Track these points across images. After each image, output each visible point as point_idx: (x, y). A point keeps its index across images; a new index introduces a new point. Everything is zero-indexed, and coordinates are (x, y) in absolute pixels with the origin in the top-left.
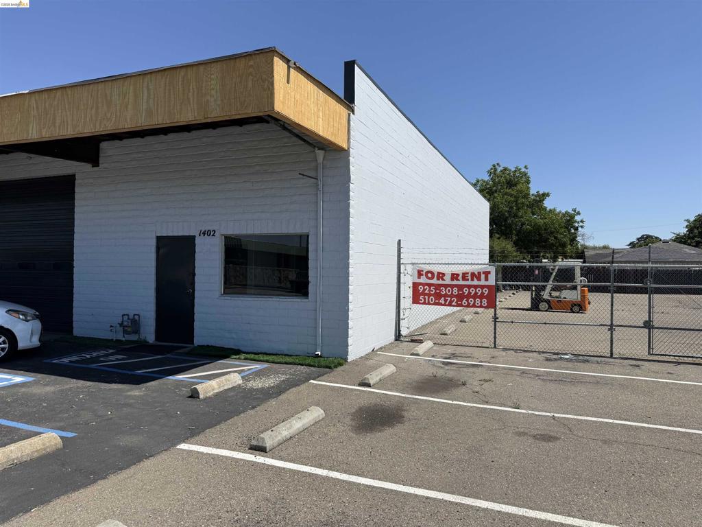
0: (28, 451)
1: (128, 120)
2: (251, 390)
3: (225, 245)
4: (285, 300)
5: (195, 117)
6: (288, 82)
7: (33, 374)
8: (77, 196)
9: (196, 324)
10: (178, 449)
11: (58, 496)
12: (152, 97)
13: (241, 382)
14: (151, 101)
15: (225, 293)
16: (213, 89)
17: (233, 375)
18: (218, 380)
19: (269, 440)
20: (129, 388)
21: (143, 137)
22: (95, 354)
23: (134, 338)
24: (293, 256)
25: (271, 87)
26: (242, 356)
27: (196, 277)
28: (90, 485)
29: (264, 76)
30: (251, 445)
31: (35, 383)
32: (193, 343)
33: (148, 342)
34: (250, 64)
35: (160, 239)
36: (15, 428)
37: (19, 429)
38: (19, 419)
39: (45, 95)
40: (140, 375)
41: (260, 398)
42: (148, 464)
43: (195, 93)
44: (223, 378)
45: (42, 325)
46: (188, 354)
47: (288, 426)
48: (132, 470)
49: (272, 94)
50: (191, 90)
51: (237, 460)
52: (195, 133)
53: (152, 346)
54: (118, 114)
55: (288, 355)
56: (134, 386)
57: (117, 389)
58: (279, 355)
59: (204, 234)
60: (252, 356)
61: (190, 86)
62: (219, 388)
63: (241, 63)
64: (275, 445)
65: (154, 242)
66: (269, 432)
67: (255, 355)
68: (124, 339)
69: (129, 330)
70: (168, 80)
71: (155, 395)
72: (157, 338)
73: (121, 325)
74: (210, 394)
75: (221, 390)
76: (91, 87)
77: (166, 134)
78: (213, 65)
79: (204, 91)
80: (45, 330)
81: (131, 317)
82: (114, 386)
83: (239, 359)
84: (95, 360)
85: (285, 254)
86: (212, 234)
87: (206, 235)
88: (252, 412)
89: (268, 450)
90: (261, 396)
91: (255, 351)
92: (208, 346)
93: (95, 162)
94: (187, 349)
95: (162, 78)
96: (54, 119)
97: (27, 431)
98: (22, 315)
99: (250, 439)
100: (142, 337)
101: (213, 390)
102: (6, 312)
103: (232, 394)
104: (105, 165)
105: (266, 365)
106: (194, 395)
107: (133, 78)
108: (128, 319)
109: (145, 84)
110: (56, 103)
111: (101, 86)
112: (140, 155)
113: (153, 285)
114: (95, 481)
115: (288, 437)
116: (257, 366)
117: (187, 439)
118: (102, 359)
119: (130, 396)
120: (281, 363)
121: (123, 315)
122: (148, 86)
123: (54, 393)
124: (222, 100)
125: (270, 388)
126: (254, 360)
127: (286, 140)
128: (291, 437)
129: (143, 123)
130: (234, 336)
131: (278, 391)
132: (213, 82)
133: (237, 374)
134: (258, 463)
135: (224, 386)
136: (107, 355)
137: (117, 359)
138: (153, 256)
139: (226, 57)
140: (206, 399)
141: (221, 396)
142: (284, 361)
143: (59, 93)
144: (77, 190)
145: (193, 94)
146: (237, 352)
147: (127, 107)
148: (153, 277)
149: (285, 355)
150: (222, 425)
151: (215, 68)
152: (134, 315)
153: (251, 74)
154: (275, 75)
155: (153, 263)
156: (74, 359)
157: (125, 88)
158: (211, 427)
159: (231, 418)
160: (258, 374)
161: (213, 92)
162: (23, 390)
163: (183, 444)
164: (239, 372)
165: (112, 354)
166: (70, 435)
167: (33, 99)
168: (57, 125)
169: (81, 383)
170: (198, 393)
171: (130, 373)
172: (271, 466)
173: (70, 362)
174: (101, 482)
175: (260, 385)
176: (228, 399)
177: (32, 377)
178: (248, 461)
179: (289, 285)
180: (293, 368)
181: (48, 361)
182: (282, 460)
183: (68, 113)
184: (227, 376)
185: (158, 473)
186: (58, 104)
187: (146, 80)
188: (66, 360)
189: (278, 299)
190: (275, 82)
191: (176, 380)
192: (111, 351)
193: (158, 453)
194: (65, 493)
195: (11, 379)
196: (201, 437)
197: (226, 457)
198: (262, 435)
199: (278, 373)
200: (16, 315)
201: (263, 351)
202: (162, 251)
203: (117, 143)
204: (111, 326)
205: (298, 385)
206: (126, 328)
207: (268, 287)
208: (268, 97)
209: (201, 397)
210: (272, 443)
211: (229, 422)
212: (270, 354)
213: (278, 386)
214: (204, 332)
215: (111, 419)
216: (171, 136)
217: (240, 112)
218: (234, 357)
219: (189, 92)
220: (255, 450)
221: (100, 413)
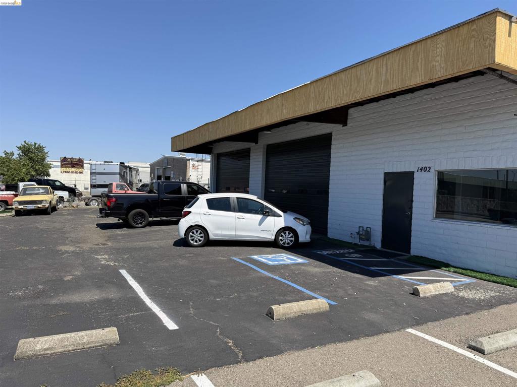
0: (311, 308)
1: (371, 91)
2: (463, 299)
3: (438, 179)
4: (493, 227)
5: (422, 80)
6: (509, 36)
7: (307, 259)
8: (333, 147)
9: (413, 239)
10: (407, 332)
11: (330, 342)
12: (389, 70)
13: (453, 290)
14: (388, 74)
15: (437, 217)
16: (438, 56)
17: (446, 283)
18: (434, 285)
19: (487, 344)
20: (365, 278)
21: (377, 102)
22: (342, 251)
23: (366, 243)
24: (499, 188)
25: (492, 44)
26: (452, 269)
27: (413, 203)
28: (349, 341)
29: (486, 36)
30: (469, 345)
31: (309, 264)
32: (410, 253)
33: (376, 248)
34: (472, 28)
35: (387, 175)
36: (301, 291)
37: (303, 292)
38: (303, 285)
39: (320, 83)
40: (372, 271)
41: (471, 307)
42: (385, 336)
43: (423, 62)
44: (438, 284)
45: (312, 229)
46: (406, 261)
47: (504, 337)
48: (375, 338)
49: (494, 49)
50: (420, 60)
51: (458, 354)
52: (417, 93)
53: (379, 251)
54: (365, 87)
55: (495, 275)
56: (370, 278)
57: (359, 278)
58: (486, 273)
59: (421, 170)
60: (461, 271)
61: (419, 57)
62: (436, 291)
63: (465, 29)
64: (493, 350)
65: (382, 176)
66: (487, 338)
67: (463, 270)
68: (360, 244)
69: (363, 237)
70: (401, 56)
71: (385, 287)
72: (383, 245)
73: (358, 233)
74: (428, 295)
75: (437, 293)
76: (347, 72)
77: (394, 97)
78: (438, 37)
79: (430, 59)
80: (314, 232)
81: (365, 229)
82: (356, 275)
83: (448, 271)
84: (343, 255)
85: (490, 187)
86: (428, 169)
87: (423, 171)
88: (466, 317)
89: (486, 353)
90: (473, 306)
91: (463, 267)
92: (422, 257)
93: (345, 123)
94: (404, 257)
95: (397, 56)
96: (324, 97)
97: (308, 294)
98: (302, 221)
99: (467, 339)
100: (372, 244)
101: (431, 292)
102: (294, 219)
103: (446, 298)
104: (351, 124)
105: (474, 280)
106: (415, 293)
107: (376, 60)
108: (363, 230)
109: (385, 62)
110: (325, 86)
111: (353, 70)
112: (375, 115)
113: (381, 207)
114: (351, 339)
115: (505, 347)
116: (466, 280)
117: (413, 326)
118: (346, 255)
119: (368, 284)
120: (489, 281)
121: (360, 227)
122: (386, 64)
123: (320, 272)
124: (446, 63)
125: (480, 301)
126: (463, 274)
127: (500, 87)
128: (508, 348)
129: (382, 90)
130: (444, 252)
131: (489, 304)
132: (438, 50)
133: (449, 283)
134: (478, 362)
135: (439, 291)
136: (349, 253)
137: (356, 256)
138: (381, 186)
139: (451, 27)
140: (424, 298)
141: (438, 299)
142: (491, 280)
143: (327, 80)
144: (333, 142)
145: (421, 63)
146: (447, 265)
147: (371, 81)
148: (381, 202)
149: (492, 275)
150: (441, 322)
151: (441, 40)
152: (367, 228)
153: (473, 36)
154: (497, 32)
155: (381, 192)
156: (329, 252)
157: (370, 68)
158: (432, 322)
159: (448, 318)
160: (468, 286)
161: (438, 58)
162: (303, 267)
163: (411, 329)
164: (452, 282)
165: (353, 253)
166: (333, 303)
167: (312, 87)
168: (326, 101)
169: (335, 269)
170: (419, 293)
171: (366, 268)
172: (490, 368)
173: (328, 254)
174: (356, 341)
175: (471, 296)
176: (444, 302)
177: (307, 260)
178: (468, 357)
179: (487, 213)
180: (502, 288)
181: (315, 251)
182: (500, 365)
183: (332, 92)
184: (442, 284)
185: (394, 346)
186: (327, 87)
187: (385, 59)
188: (325, 253)
189: (486, 226)
190: (497, 39)
191: (400, 279)
192: (352, 251)
193: (393, 331)
194: (334, 342)
195: (296, 260)
196: (424, 326)
197: (448, 349)
198: (480, 339)
199: (487, 289)
200: (299, 221)
201: (470, 268)
202: (388, 183)
203: (360, 108)
204: (351, 234)
205: (510, 304)
206: (361, 236)
207: (465, 213)
208: (489, 53)
209: (421, 295)
210: (490, 348)
211: (447, 320)
212: (477, 272)
213: (489, 300)
214: (419, 246)
215: (357, 298)
216: (399, 98)
217: (462, 70)
218: (445, 269)
219: (418, 61)
220: (474, 350)
221: (349, 292)
